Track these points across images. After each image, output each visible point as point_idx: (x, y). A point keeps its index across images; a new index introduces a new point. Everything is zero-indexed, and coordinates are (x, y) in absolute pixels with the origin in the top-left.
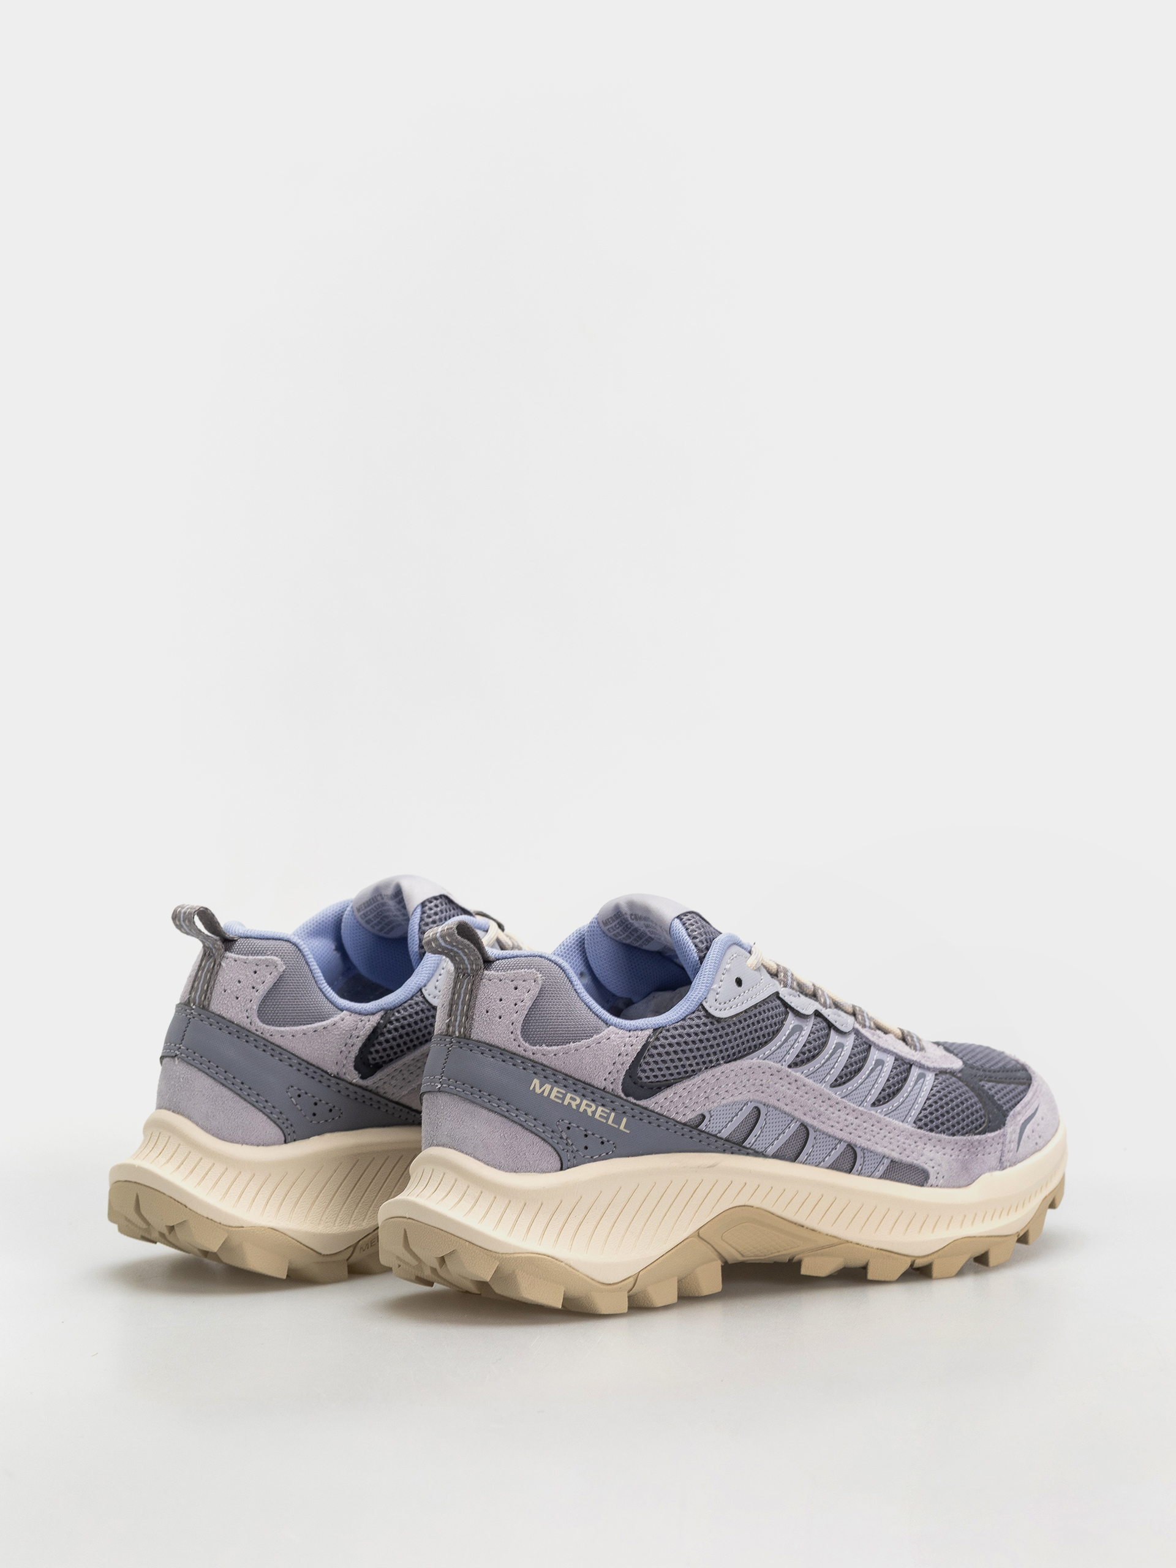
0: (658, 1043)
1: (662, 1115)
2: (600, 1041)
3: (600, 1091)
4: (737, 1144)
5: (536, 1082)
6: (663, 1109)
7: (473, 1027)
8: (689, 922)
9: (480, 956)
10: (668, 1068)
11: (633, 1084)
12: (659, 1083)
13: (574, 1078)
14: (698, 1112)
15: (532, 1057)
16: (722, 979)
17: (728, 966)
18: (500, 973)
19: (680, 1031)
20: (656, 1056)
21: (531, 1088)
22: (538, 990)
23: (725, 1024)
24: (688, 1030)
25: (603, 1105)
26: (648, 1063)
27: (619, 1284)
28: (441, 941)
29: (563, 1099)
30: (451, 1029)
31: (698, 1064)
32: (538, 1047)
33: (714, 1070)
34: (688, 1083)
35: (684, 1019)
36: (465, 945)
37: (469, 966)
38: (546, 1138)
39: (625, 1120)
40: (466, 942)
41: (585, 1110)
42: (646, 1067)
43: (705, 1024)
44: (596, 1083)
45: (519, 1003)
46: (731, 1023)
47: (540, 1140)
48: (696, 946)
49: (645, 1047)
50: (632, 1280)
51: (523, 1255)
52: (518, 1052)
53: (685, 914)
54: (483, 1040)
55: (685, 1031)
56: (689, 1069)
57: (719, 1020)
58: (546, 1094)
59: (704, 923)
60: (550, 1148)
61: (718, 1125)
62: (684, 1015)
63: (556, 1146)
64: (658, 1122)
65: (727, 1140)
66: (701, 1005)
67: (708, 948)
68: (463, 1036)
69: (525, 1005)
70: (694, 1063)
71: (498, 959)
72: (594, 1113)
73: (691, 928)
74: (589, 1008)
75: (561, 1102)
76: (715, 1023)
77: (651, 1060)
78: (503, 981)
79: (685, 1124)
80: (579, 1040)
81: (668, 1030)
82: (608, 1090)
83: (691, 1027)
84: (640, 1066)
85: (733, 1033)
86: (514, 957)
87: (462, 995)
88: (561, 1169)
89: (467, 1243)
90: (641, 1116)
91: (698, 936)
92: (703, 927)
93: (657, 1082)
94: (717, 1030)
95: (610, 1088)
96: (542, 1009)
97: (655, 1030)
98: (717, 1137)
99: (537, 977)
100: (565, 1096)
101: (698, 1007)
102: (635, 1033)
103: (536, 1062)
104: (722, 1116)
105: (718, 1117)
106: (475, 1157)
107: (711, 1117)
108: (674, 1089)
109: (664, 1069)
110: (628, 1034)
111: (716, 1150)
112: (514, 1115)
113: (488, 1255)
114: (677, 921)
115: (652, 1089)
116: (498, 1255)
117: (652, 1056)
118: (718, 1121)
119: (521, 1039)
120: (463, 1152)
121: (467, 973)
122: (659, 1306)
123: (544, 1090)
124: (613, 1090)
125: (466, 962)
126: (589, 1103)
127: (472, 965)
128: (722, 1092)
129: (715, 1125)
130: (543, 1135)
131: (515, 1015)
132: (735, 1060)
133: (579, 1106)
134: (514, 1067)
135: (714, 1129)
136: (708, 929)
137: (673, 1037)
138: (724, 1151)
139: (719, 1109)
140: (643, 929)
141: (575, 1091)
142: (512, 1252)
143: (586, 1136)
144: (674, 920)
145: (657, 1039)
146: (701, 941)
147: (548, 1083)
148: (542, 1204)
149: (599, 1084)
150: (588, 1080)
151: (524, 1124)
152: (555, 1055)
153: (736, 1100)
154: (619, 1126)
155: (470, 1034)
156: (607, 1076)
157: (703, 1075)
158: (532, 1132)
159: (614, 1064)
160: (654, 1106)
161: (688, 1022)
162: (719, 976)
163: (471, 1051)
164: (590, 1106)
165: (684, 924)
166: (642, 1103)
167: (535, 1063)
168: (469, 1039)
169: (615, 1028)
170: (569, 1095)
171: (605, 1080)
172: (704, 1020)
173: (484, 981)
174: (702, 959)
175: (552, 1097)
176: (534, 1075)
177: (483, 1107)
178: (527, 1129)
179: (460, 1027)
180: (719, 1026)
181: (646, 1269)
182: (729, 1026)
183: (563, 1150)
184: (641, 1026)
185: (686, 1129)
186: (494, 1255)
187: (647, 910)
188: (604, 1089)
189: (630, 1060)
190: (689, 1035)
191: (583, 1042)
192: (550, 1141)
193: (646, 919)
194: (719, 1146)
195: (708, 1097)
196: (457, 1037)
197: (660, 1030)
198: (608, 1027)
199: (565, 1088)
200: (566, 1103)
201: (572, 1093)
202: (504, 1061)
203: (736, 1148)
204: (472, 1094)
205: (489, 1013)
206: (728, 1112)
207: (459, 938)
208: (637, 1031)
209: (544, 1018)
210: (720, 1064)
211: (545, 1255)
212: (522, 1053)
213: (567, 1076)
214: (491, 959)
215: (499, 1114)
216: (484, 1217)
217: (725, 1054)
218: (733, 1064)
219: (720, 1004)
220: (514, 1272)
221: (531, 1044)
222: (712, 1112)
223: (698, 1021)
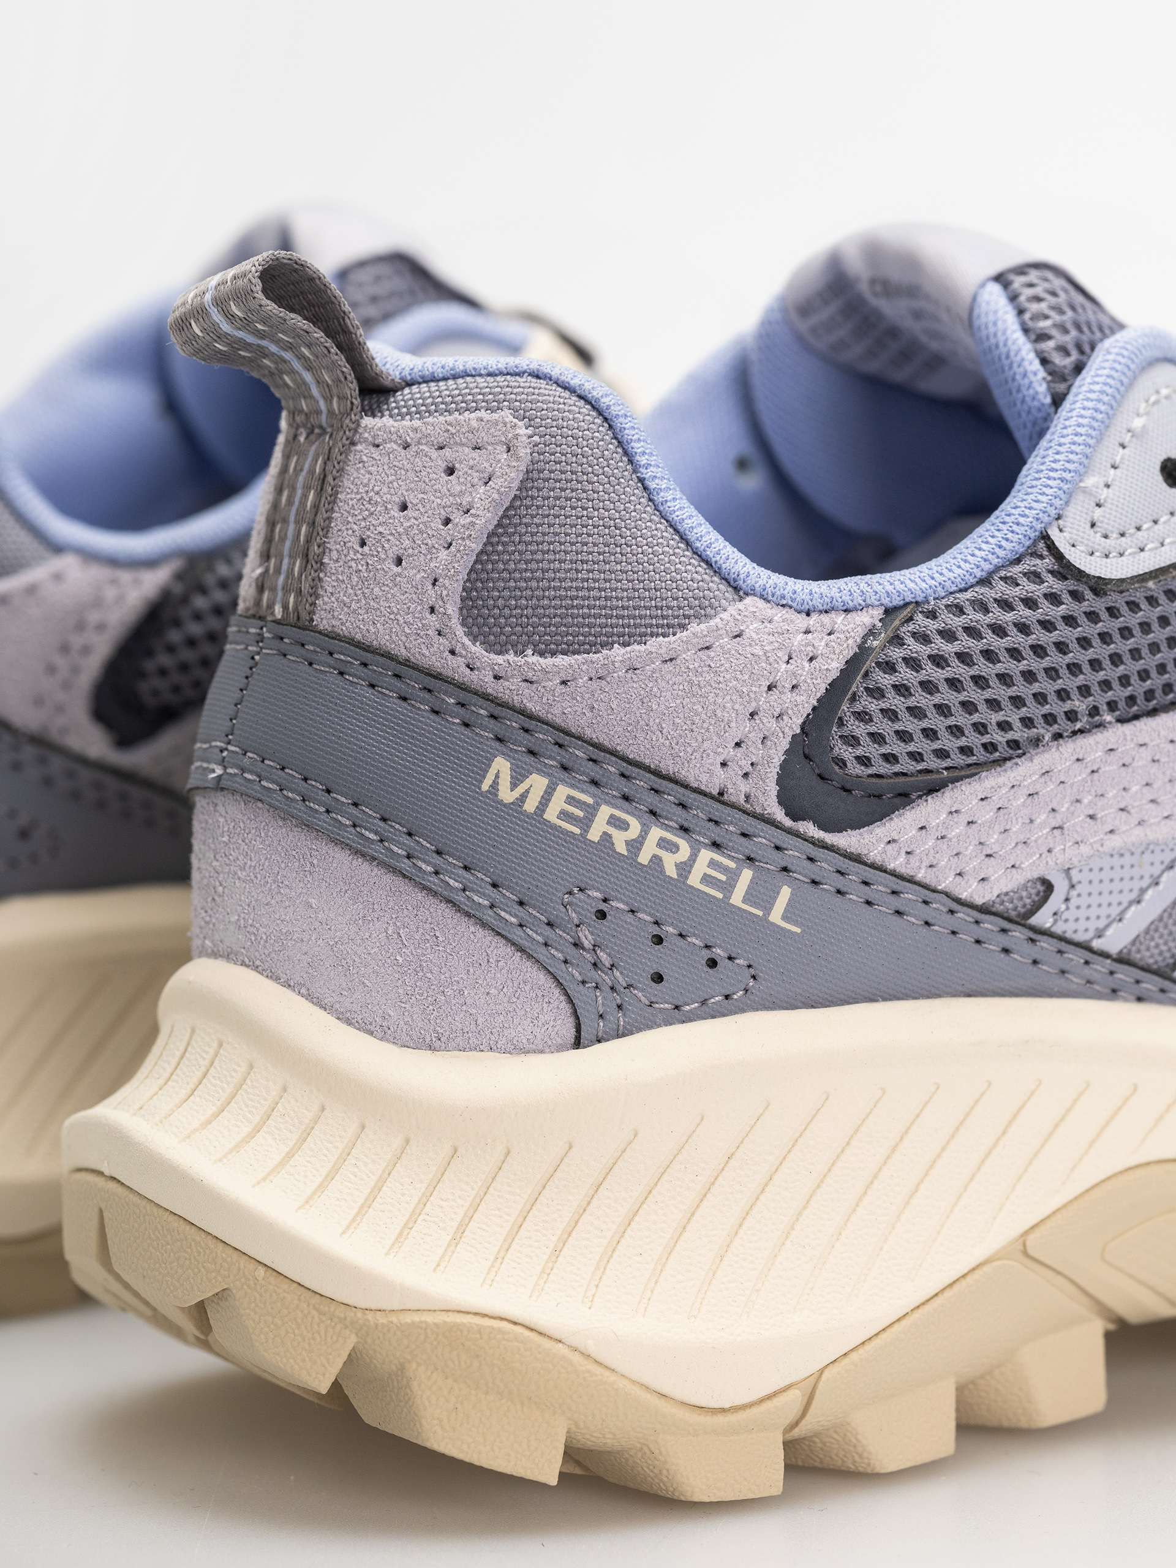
0: (896, 654)
1: (910, 880)
2: (710, 640)
3: (704, 800)
4: (1155, 973)
5: (501, 766)
6: (914, 861)
7: (321, 592)
8: (1029, 292)
9: (347, 369)
10: (930, 734)
11: (816, 781)
12: (902, 779)
13: (625, 759)
14: (1032, 867)
15: (492, 687)
16: (1118, 459)
17: (1138, 423)
18: (407, 423)
19: (973, 616)
20: (891, 694)
21: (485, 787)
22: (515, 477)
23: (1118, 600)
24: (998, 615)
25: (716, 845)
26: (863, 716)
27: (755, 1410)
28: (216, 316)
29: (586, 823)
30: (266, 596)
31: (1028, 722)
32: (511, 657)
33: (1082, 741)
34: (993, 781)
35: (985, 581)
36: (293, 332)
37: (322, 405)
38: (526, 944)
39: (785, 893)
40: (296, 320)
41: (656, 860)
42: (860, 730)
43: (1054, 598)
44: (692, 774)
45: (459, 519)
46: (1139, 596)
47: (510, 950)
48: (1044, 361)
49: (853, 665)
50: (795, 1398)
51: (429, 1318)
52: (448, 673)
53: (1021, 270)
54: (343, 631)
55: (988, 619)
56: (1000, 738)
57: (1099, 586)
58: (530, 806)
59: (1079, 299)
60: (542, 978)
61: (1093, 912)
62: (987, 567)
63: (560, 970)
64: (895, 903)
65: (1122, 960)
66: (1045, 537)
67: (1079, 368)
68: (292, 619)
69: (473, 524)
70: (1014, 718)
71: (410, 384)
72: (685, 868)
73: (1035, 307)
74: (683, 538)
75: (577, 831)
76: (1088, 594)
77: (873, 706)
78: (413, 448)
79: (984, 910)
80: (642, 639)
81: (932, 615)
82: (733, 799)
83: (1006, 605)
84: (841, 723)
85: (1145, 627)
86: (455, 377)
87: (299, 492)
88: (578, 1044)
89: (261, 1271)
90: (840, 882)
91: (1054, 332)
92: (1073, 308)
93: (897, 774)
94: (1092, 616)
95: (738, 790)
96: (528, 538)
97: (890, 612)
98: (1090, 950)
99: (516, 436)
100: (591, 812)
101: (1035, 543)
102: (825, 618)
103: (504, 705)
104: (1106, 887)
105: (1095, 888)
106: (310, 997)
107: (1073, 886)
108: (949, 798)
109: (918, 736)
110: (802, 622)
111: (1088, 990)
112: (429, 869)
113: (320, 1313)
114: (995, 289)
115: (879, 796)
116: (350, 1314)
117: (877, 693)
118: (1094, 900)
119: (460, 631)
120: (277, 979)
121: (321, 427)
122: (889, 1470)
123: (527, 791)
124: (747, 797)
125: (315, 391)
126: (669, 836)
127: (328, 399)
128: (1108, 813)
129: (1083, 913)
130: (517, 935)
131: (443, 554)
132: (1153, 712)
133: (635, 846)
134: (433, 716)
135: (1082, 925)
136: (1090, 314)
137: (948, 635)
138: (1114, 993)
139: (1096, 864)
140: (908, 324)
141: (626, 798)
142: (396, 1306)
143: (658, 940)
144: (983, 285)
145: (897, 640)
146: (1063, 350)
147: (540, 772)
148: (508, 1152)
149: (704, 778)
150: (668, 766)
151: (460, 898)
152: (564, 683)
153: (1152, 836)
154: (768, 910)
155: (312, 613)
156: (730, 752)
157: (1047, 756)
158: (484, 925)
159: (752, 715)
160: (885, 852)
161: (1001, 589)
162: (1109, 451)
163: (311, 664)
164: (673, 848)
165: (1013, 298)
166: (846, 840)
167: (499, 707)
168: (305, 628)
169: (761, 603)
170: (605, 811)
171: (724, 764)
172: (1052, 584)
173: (359, 447)
174: (1058, 401)
175: (551, 815)
176: (497, 744)
177: (336, 842)
178: (468, 915)
179: (286, 590)
180: (1099, 605)
181: (847, 1360)
182: (1133, 606)
183: (584, 982)
184: (847, 598)
185: (990, 925)
186: (340, 1312)
187: (912, 262)
188: (721, 794)
189: (803, 704)
190: (999, 630)
191: (653, 644)
192: (542, 953)
193: (912, 291)
194: (1096, 976)
195: (1060, 828)
196: (277, 622)
197: (905, 613)
198: (741, 599)
199: (592, 789)
200: (594, 835)
201: (615, 806)
202: (405, 699)
203: (1150, 984)
204: (304, 800)
205: (366, 549)
206: (1127, 873)
207: (271, 306)
208: (833, 615)
209: (534, 566)
210: (1101, 725)
211: (502, 1319)
212: (463, 674)
213: (600, 751)
214: (387, 383)
215: (382, 864)
216: (322, 1187)
217: (1119, 693)
218: (1145, 726)
219: (1106, 537)
220: (402, 1368)
221: (490, 647)
222: (1073, 873)
223: (1032, 587)
